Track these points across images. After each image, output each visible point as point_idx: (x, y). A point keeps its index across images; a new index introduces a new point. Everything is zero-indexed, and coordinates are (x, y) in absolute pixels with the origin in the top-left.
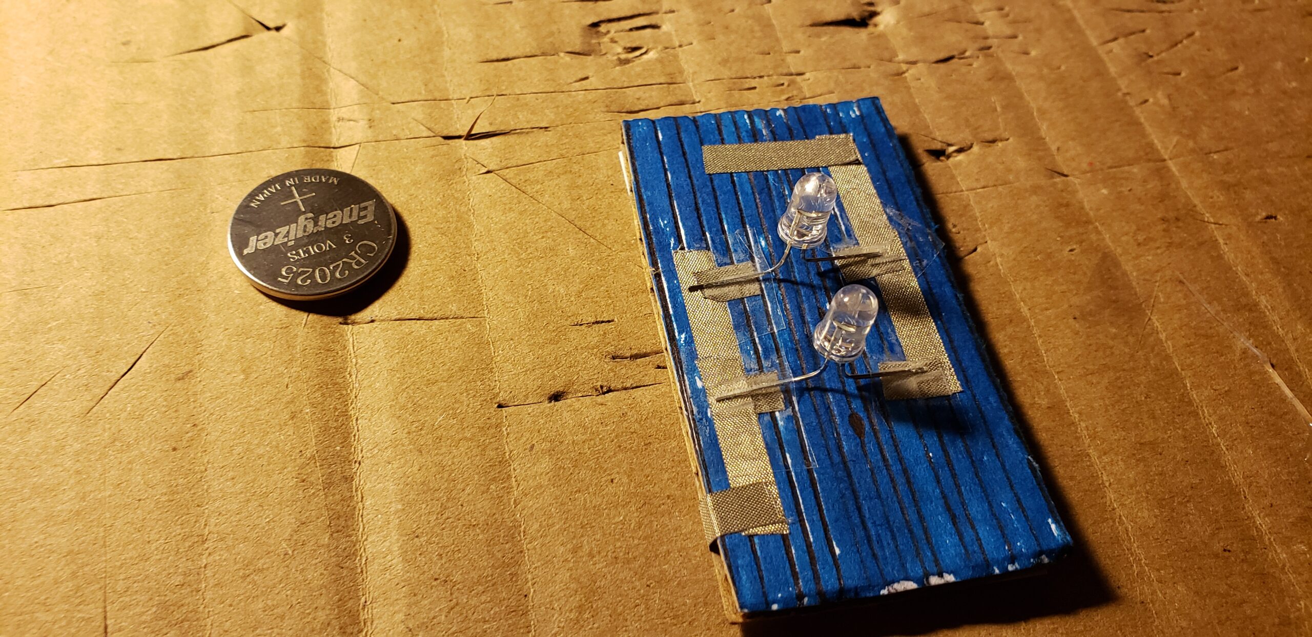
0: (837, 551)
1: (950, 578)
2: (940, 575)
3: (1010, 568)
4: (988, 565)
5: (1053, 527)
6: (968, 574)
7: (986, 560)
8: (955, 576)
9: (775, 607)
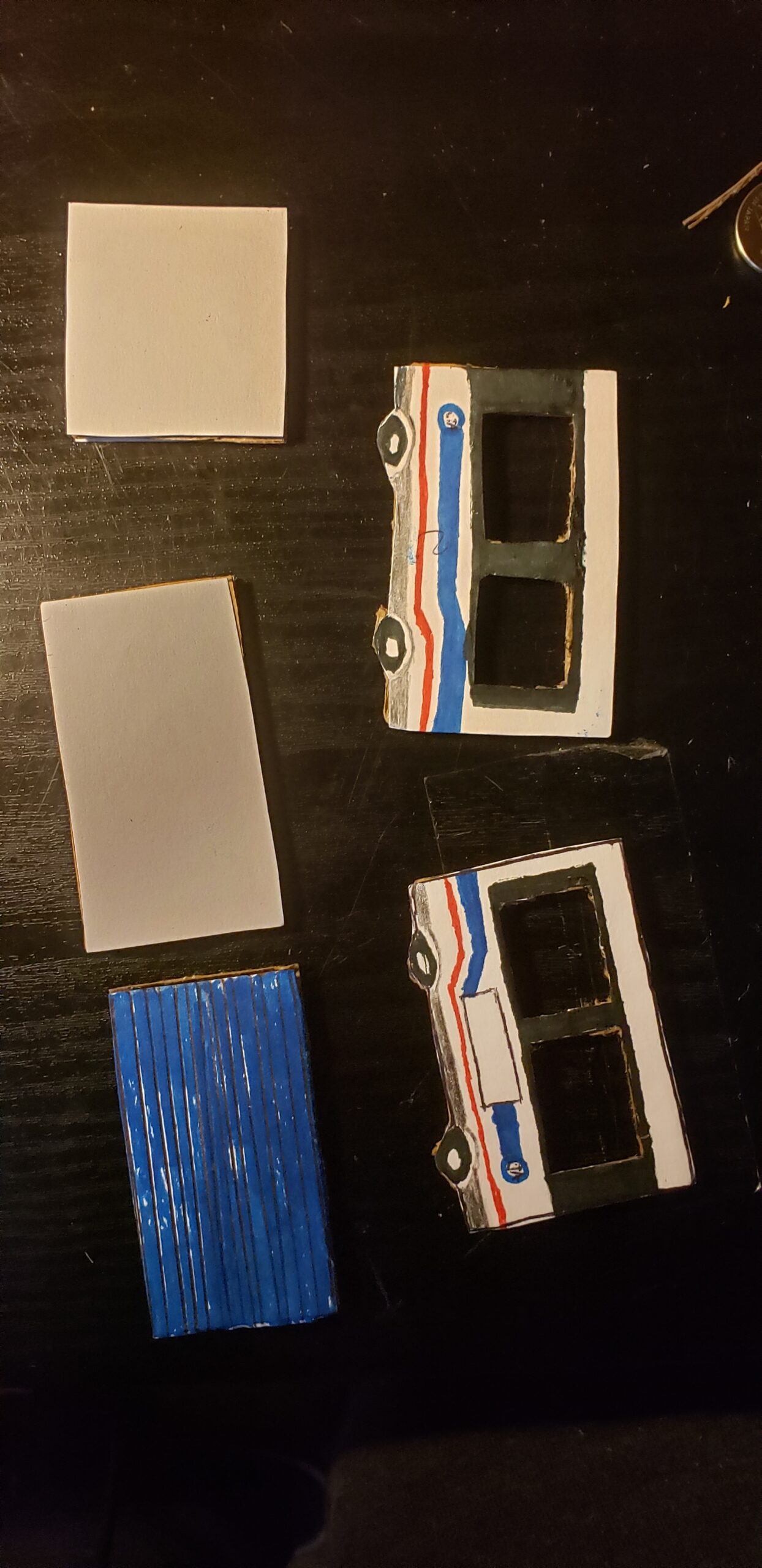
0: (209, 1307)
1: (268, 1325)
2: (262, 1323)
3: (301, 1322)
4: (289, 1320)
5: (330, 1302)
6: (276, 1325)
7: (288, 1318)
8: (270, 1323)
9: (172, 1335)
